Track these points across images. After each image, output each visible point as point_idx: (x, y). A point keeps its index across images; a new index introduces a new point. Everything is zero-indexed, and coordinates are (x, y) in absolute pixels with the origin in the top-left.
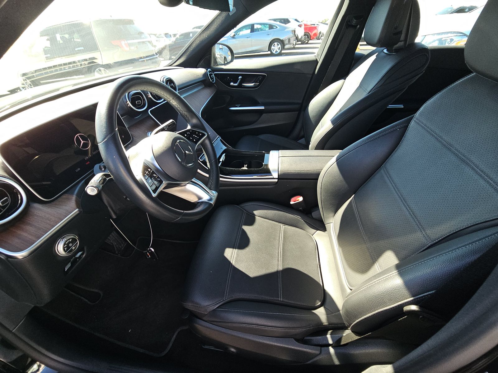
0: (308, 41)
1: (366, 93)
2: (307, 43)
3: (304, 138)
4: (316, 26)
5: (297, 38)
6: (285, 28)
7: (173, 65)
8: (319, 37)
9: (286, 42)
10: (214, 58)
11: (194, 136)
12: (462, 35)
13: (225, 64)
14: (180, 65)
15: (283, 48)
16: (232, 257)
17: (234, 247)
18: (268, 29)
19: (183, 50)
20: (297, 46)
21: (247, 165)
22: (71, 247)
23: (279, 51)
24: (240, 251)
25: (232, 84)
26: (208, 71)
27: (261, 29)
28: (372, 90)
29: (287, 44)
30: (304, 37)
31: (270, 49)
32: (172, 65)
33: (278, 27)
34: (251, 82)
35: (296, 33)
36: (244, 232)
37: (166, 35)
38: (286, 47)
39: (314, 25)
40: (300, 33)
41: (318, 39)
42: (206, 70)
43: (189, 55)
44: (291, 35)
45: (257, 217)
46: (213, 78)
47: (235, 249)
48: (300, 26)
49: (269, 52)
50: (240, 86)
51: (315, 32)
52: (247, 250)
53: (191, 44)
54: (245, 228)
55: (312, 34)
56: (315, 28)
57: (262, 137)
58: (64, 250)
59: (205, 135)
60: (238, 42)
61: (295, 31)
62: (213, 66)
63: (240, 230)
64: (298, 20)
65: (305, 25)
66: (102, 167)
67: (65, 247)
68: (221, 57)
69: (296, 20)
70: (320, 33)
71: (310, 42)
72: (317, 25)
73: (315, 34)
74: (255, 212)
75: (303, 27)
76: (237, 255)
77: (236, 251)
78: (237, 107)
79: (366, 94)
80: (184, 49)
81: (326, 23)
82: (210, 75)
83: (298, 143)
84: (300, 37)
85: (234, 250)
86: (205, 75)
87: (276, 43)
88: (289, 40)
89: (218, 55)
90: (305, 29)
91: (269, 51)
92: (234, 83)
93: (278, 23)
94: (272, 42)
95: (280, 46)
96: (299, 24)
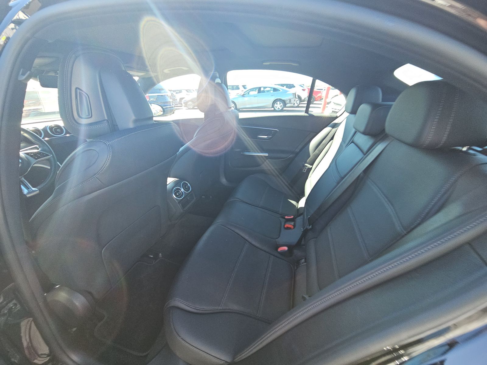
6: (289, 91)
9: (288, 102)
15: (284, 106)
18: (273, 91)
23: (280, 108)
27: (267, 91)
29: (288, 103)
33: (281, 90)
38: (288, 105)
49: (273, 109)
73: (320, 97)
84: (303, 98)
87: (278, 102)
88: (290, 100)
91: (272, 107)
93: (282, 87)
94: (275, 102)
95: (282, 104)
96: (303, 88)
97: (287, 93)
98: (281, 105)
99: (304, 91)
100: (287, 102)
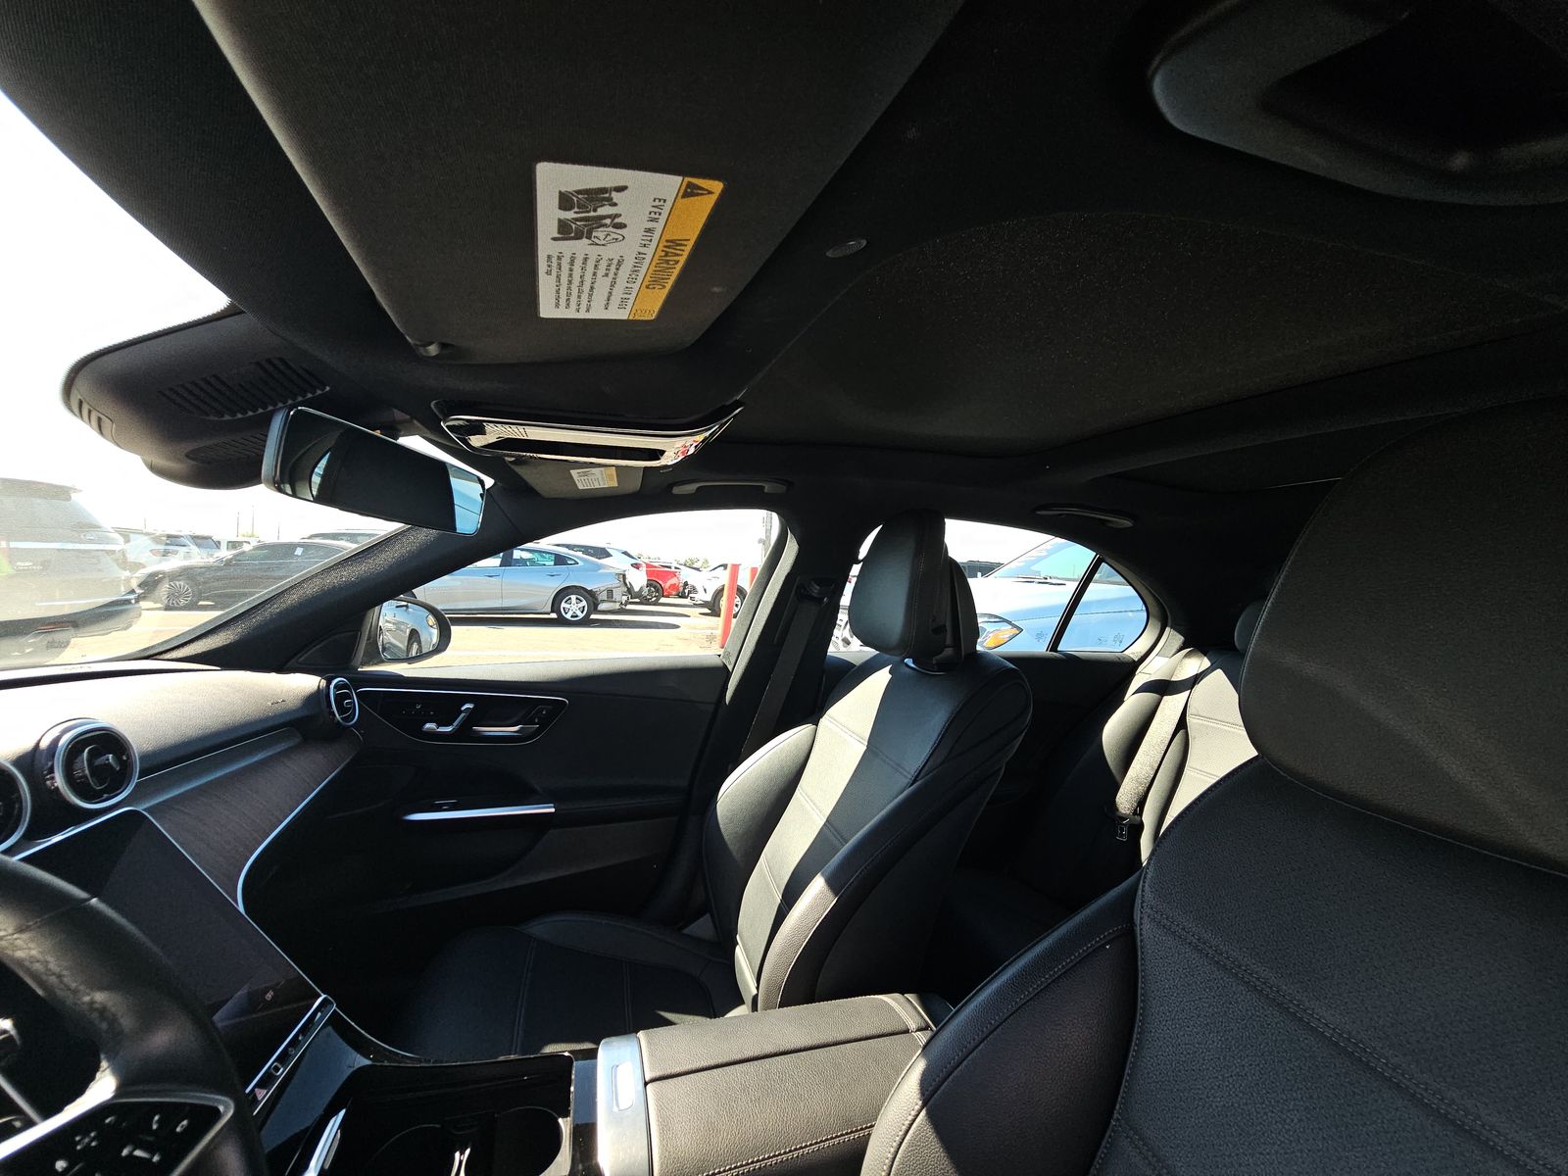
0: (658, 598)
1: (906, 777)
2: (656, 603)
3: (708, 915)
4: (673, 569)
5: (630, 590)
6: (600, 567)
7: (168, 656)
8: (684, 592)
9: (603, 596)
11: (125, 1152)
12: (997, 620)
13: (410, 660)
15: (594, 606)
18: (552, 563)
19: (235, 610)
20: (629, 607)
21: (468, 1151)
23: (581, 615)
25: (430, 727)
26: (332, 686)
27: (532, 562)
28: (921, 771)
29: (603, 601)
30: (646, 590)
31: (555, 608)
32: (160, 653)
33: (581, 563)
34: (508, 722)
35: (627, 582)
37: (199, 541)
38: (602, 607)
39: (670, 567)
40: (638, 580)
41: (680, 597)
42: (324, 681)
43: (259, 627)
44: (614, 583)
46: (348, 709)
48: (636, 566)
49: (554, 616)
50: (464, 732)
51: (673, 581)
53: (282, 592)
55: (667, 585)
56: (674, 574)
60: (459, 583)
61: (624, 576)
62: (360, 664)
64: (629, 552)
65: (648, 566)
69: (625, 553)
70: (686, 584)
71: (663, 600)
72: (676, 568)
73: (673, 586)
75: (644, 569)
78: (439, 809)
79: (906, 781)
80: (241, 606)
81: (694, 566)
82: (339, 699)
83: (688, 936)
84: (637, 589)
86: (316, 699)
87: (573, 597)
88: (610, 592)
89: (387, 621)
90: (648, 573)
91: (552, 611)
92: (439, 726)
93: (580, 554)
94: (562, 594)
95: (584, 603)
96: (634, 561)
97: (600, 571)
98: (581, 605)
99: (638, 568)
100: (600, 598)
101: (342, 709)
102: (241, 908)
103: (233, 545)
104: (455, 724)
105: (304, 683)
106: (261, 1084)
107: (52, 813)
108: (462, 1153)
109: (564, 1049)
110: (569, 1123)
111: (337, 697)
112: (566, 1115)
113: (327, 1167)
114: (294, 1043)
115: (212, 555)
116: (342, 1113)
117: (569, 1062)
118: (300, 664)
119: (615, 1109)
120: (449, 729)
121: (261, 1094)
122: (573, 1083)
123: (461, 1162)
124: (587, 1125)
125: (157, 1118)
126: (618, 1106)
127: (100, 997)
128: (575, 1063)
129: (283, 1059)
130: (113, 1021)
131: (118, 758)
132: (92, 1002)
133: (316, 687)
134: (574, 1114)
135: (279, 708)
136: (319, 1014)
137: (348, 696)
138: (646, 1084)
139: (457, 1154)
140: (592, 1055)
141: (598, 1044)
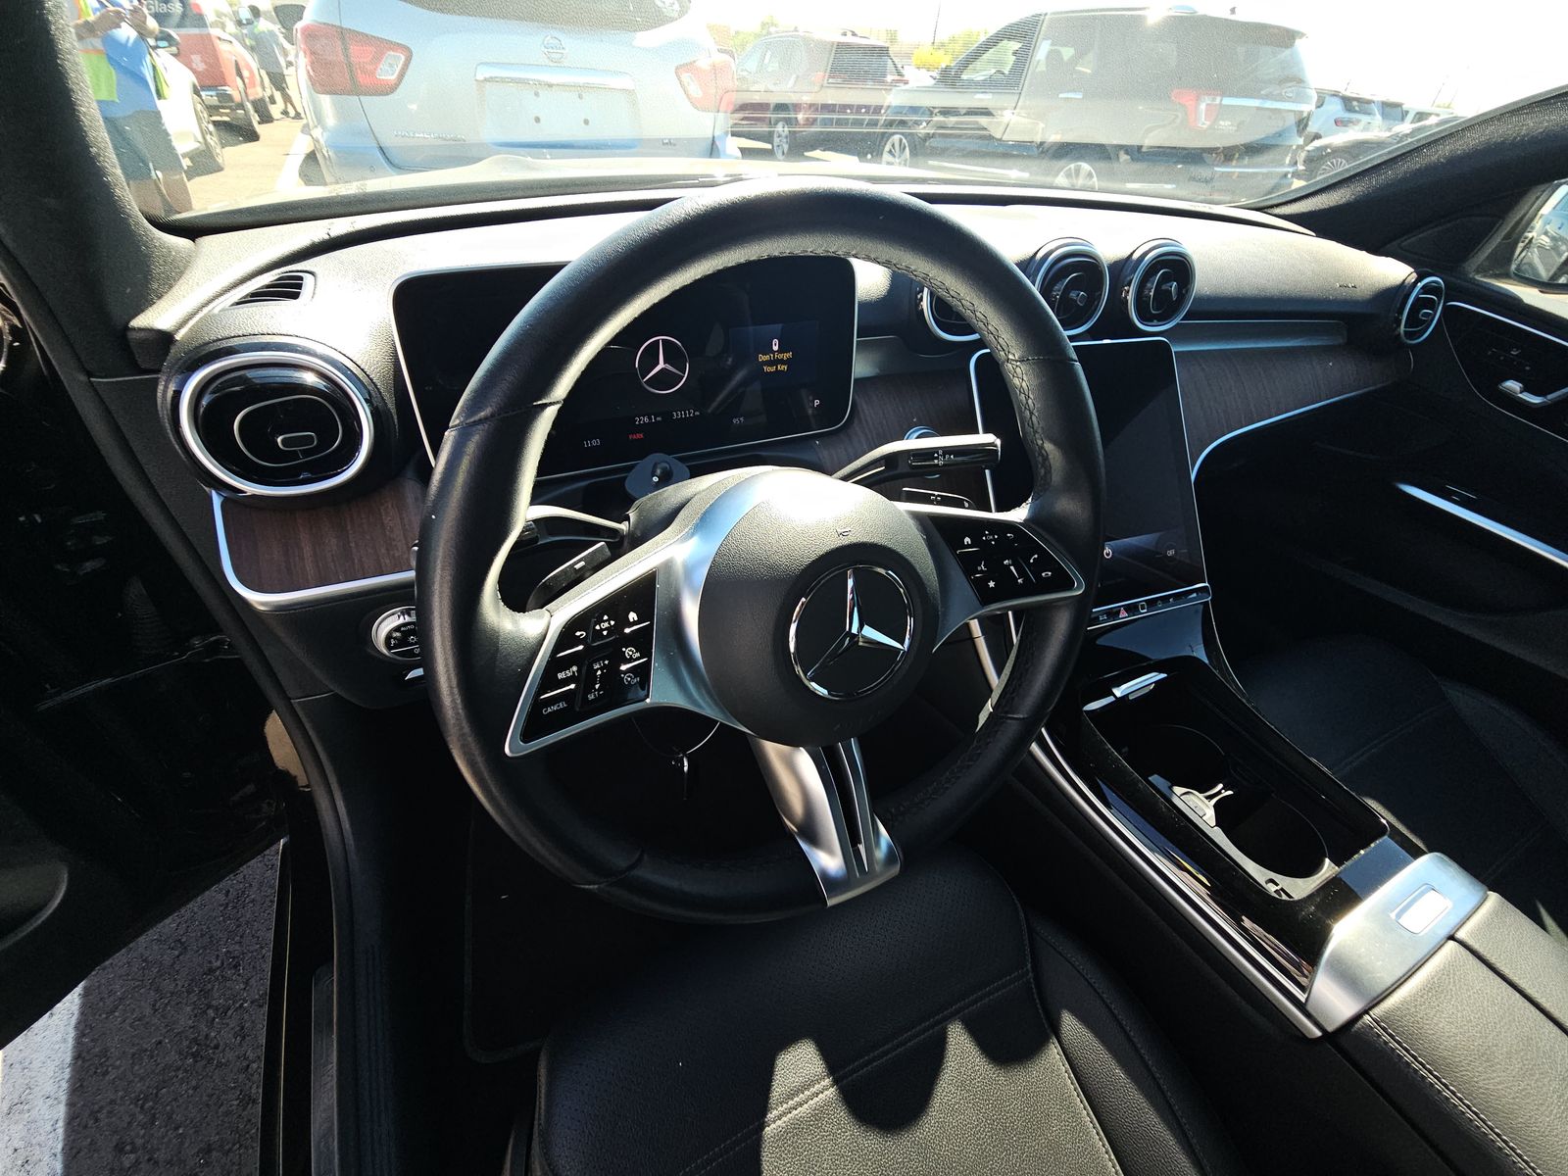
7: (1277, 211)
10: (1508, 236)
11: (1006, 562)
14: (1304, 220)
16: (791, 1096)
17: (836, 1067)
21: (1230, 792)
22: (412, 644)
24: (841, 1114)
25: (1513, 385)
26: (1420, 285)
32: (1272, 207)
36: (933, 1056)
37: (1387, 109)
42: (1415, 275)
45: (1054, 1051)
47: (836, 1082)
52: (872, 1142)
54: (959, 1043)
57: (1466, 701)
58: (389, 637)
59: (1070, 586)
62: (1474, 267)
63: (932, 1026)
66: (659, 472)
67: (395, 638)
68: (1555, 248)
74: (1069, 1023)
76: (818, 1115)
77: (827, 1092)
78: (1446, 496)
82: (1420, 303)
85: (827, 1081)
86: (1392, 294)
92: (1524, 390)
101: (1413, 319)
102: (1193, 477)
103: (1421, 116)
104: (1550, 397)
105: (1391, 271)
106: (1128, 608)
107: (1115, 321)
108: (1225, 788)
109: (1386, 817)
110: (1334, 871)
111: (1417, 299)
112: (1338, 862)
113: (1131, 698)
114: (1165, 599)
115: (1390, 130)
116: (1164, 675)
117: (1380, 831)
118: (1401, 248)
119: (1393, 915)
120: (1536, 400)
121: (1123, 614)
122: (1368, 849)
123: (1219, 793)
124: (1351, 891)
125: (1036, 556)
126: (1399, 915)
127: (1048, 446)
128: (1386, 837)
129: (1151, 604)
130: (1048, 471)
131: (1179, 289)
132: (1042, 447)
133: (1401, 280)
134: (1345, 869)
135: (1344, 294)
136: (1195, 595)
137: (1431, 305)
138: (1452, 938)
139: (1220, 786)
140: (1416, 853)
141: (1431, 851)
